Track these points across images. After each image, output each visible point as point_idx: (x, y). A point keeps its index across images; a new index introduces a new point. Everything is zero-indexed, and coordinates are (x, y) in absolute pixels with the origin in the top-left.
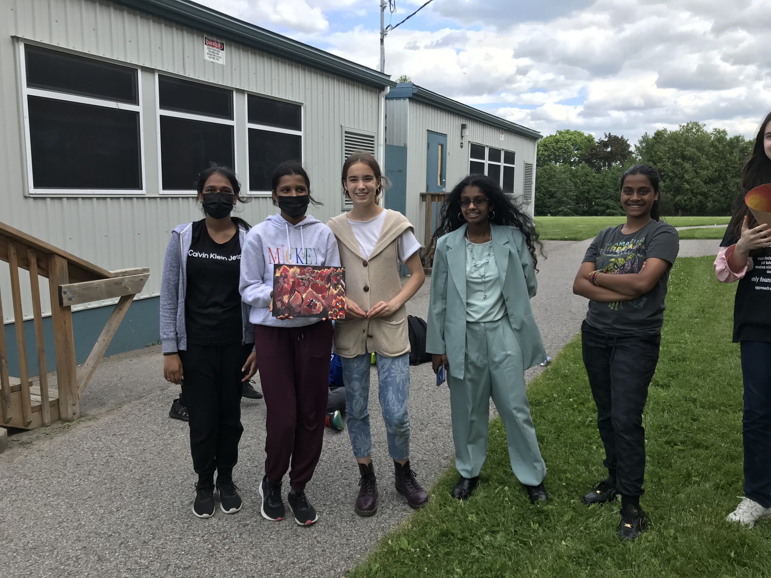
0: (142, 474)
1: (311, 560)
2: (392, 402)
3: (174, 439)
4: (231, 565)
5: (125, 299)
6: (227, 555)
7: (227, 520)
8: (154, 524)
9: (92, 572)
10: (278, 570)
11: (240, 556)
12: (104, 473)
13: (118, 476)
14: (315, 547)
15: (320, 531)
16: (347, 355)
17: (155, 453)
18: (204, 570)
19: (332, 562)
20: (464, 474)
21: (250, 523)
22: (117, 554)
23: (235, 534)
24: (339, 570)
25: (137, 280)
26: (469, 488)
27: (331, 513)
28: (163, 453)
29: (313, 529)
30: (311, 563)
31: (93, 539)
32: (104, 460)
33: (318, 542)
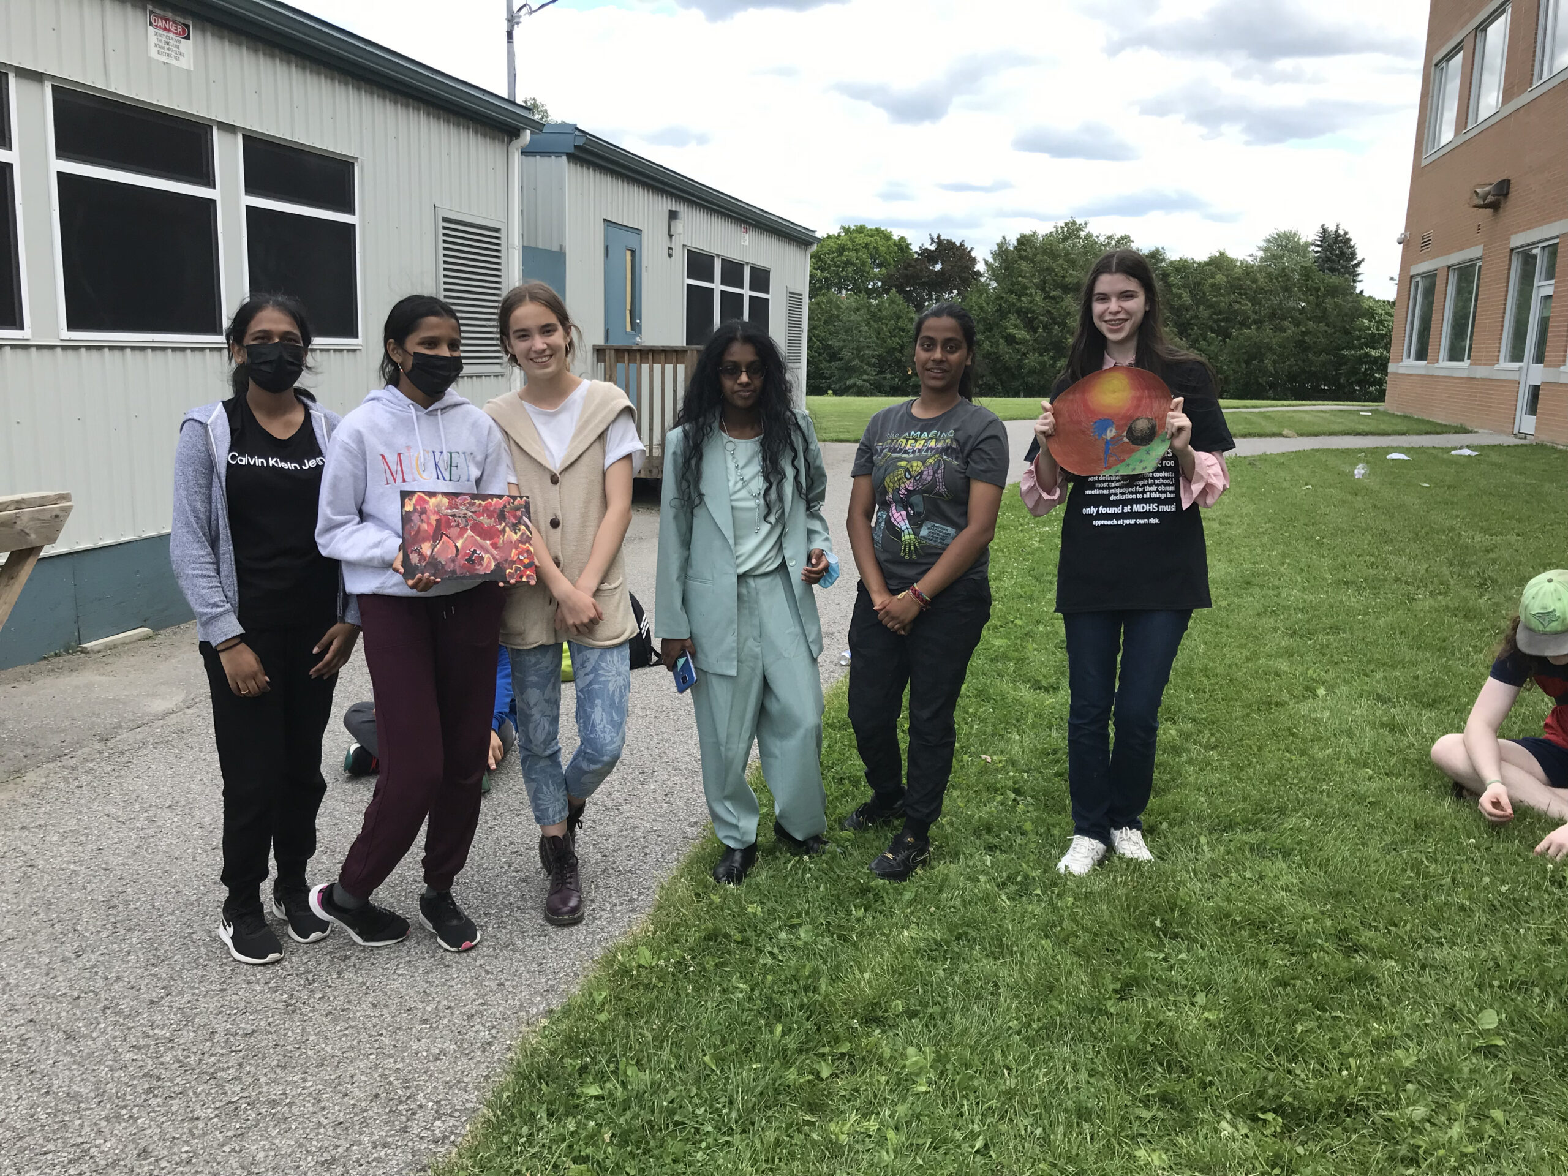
0: (110, 891)
1: (480, 1001)
2: (601, 726)
3: (159, 827)
4: (335, 1021)
5: (18, 557)
6: (324, 1007)
7: (307, 953)
8: (162, 971)
9: (61, 1058)
10: (425, 1021)
11: (346, 1006)
12: (25, 897)
13: (58, 898)
14: (483, 980)
15: (489, 956)
16: (519, 645)
17: (127, 854)
18: (285, 1035)
19: (519, 1000)
20: (732, 844)
21: (353, 954)
22: (102, 1025)
23: (329, 973)
24: (535, 1010)
25: (47, 516)
26: (742, 865)
27: (501, 925)
28: (143, 852)
29: (473, 953)
30: (482, 1004)
31: (44, 1007)
32: (19, 873)
33: (488, 972)
